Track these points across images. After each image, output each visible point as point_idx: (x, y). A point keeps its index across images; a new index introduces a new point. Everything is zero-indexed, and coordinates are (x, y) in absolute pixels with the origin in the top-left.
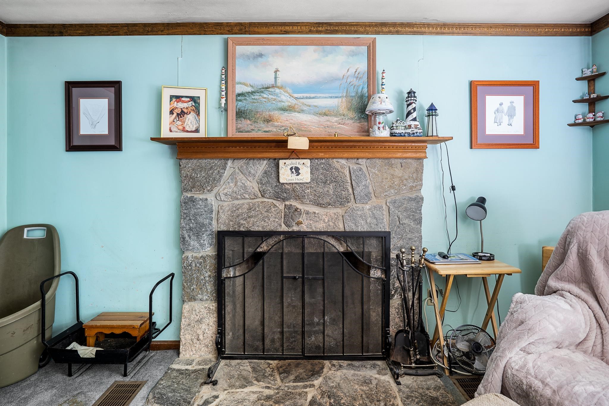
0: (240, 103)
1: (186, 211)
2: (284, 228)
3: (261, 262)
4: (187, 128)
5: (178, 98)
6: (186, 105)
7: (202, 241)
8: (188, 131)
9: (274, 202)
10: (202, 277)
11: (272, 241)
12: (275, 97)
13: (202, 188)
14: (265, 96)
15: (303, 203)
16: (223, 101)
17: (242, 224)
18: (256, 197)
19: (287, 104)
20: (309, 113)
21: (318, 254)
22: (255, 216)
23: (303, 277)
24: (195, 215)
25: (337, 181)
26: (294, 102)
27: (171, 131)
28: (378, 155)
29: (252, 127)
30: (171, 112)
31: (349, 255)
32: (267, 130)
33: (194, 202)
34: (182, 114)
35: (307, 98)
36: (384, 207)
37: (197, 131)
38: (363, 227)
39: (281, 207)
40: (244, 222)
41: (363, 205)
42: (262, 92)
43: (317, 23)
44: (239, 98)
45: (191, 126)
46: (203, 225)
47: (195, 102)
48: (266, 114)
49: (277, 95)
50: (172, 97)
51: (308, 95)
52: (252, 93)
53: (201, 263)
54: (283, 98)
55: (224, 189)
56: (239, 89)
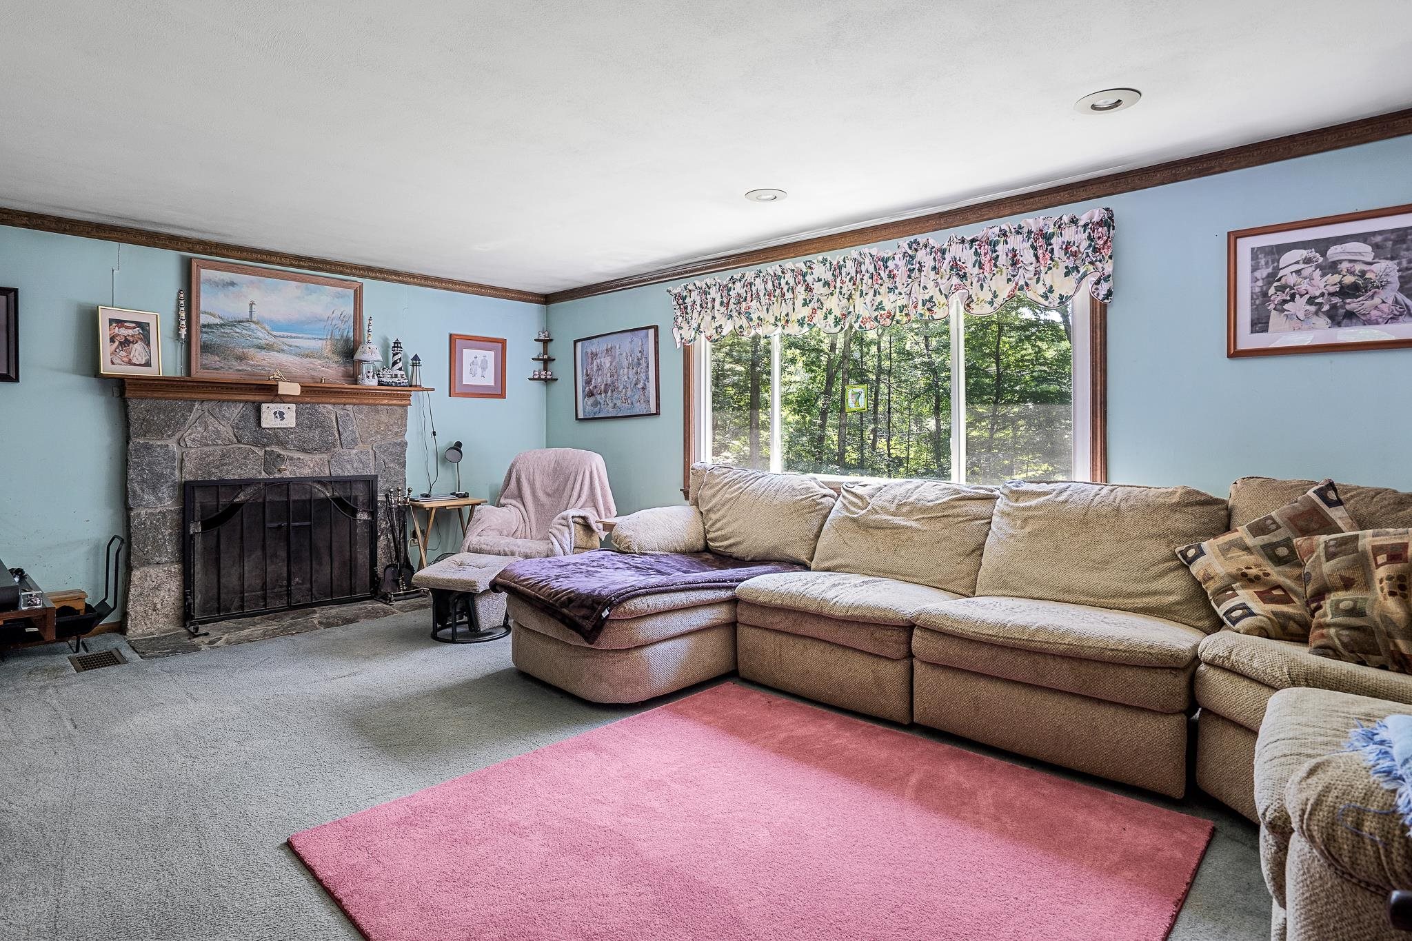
0: (205, 336)
1: (137, 460)
2: (264, 475)
3: (239, 512)
4: (134, 361)
5: (120, 323)
6: (130, 332)
7: (160, 495)
8: (135, 365)
9: (253, 448)
10: (161, 536)
11: (250, 490)
12: (250, 333)
13: (160, 433)
14: (237, 330)
15: (286, 449)
16: (183, 332)
17: (213, 473)
18: (232, 443)
19: (264, 342)
20: (290, 354)
21: (304, 501)
22: (230, 464)
23: (289, 525)
24: (150, 464)
25: (323, 427)
26: (273, 340)
27: (113, 363)
28: (366, 401)
29: (222, 365)
30: (112, 340)
31: (338, 500)
32: (240, 368)
33: (148, 449)
34: (126, 343)
35: (287, 337)
36: (371, 451)
37: (148, 364)
38: (349, 472)
39: (261, 453)
40: (216, 471)
41: (350, 450)
42: (234, 326)
43: (299, 257)
44: (204, 330)
45: (140, 359)
46: (162, 475)
47: (143, 329)
48: (239, 351)
49: (252, 331)
50: (111, 321)
51: (289, 334)
52: (222, 325)
53: (159, 519)
54: (260, 335)
55: (190, 435)
56: (204, 319)
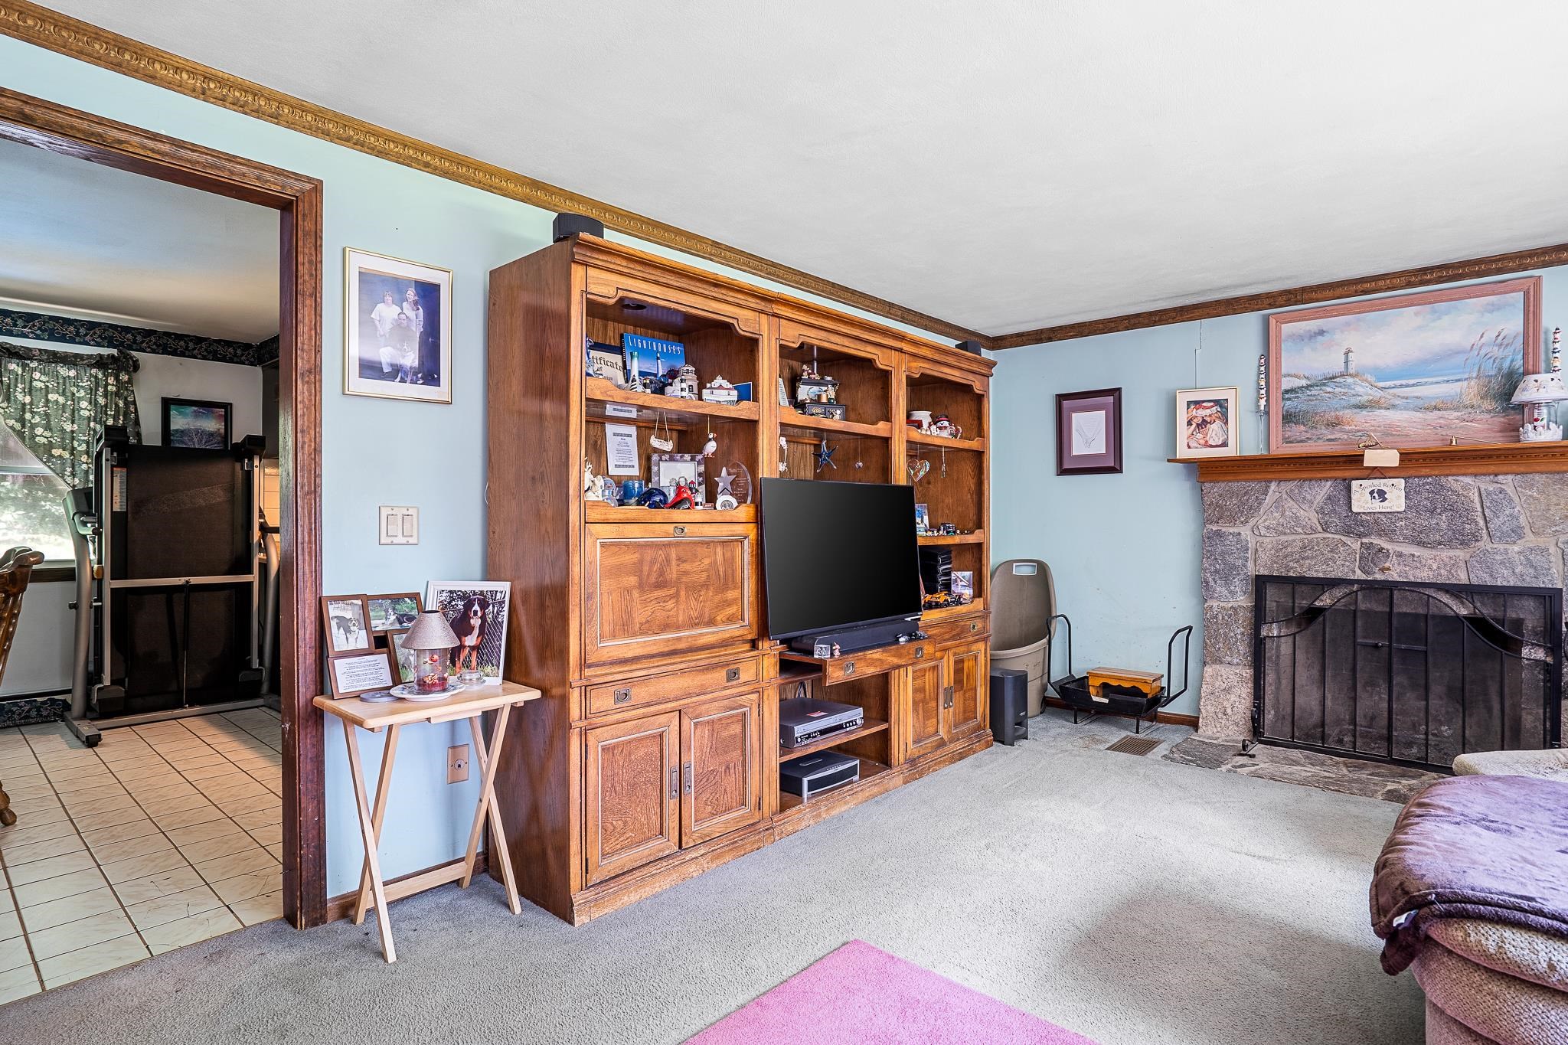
0: (1288, 403)
1: (1210, 549)
2: (1359, 575)
3: (1321, 619)
4: (1211, 442)
5: (1198, 404)
6: (1208, 412)
7: (1232, 588)
8: (1211, 446)
9: (1343, 538)
10: (1232, 634)
11: (1338, 592)
12: (1345, 391)
13: (1233, 520)
14: (1329, 389)
15: (1392, 541)
16: (1263, 402)
17: (1292, 568)
18: (1315, 532)
19: (1366, 398)
20: (1406, 409)
21: (1416, 616)
22: (1312, 558)
23: (1390, 646)
24: (1223, 553)
25: (1457, 510)
26: (1379, 394)
27: (1189, 447)
28: (1538, 468)
29: (1308, 435)
30: (1189, 423)
31: (1478, 622)
32: (1333, 437)
33: (1221, 537)
34: (1203, 424)
35: (1401, 386)
36: (1552, 549)
37: (1225, 444)
38: (1505, 578)
39: (1356, 546)
40: (1295, 565)
41: (1507, 546)
42: (1324, 385)
43: (1421, 270)
44: (1287, 396)
45: (1217, 439)
46: (1234, 567)
47: (1221, 407)
48: (1331, 416)
49: (1349, 387)
50: (1189, 403)
51: (1404, 382)
52: (1308, 387)
53: (1231, 615)
54: (1359, 390)
55: (1265, 521)
56: (1286, 383)
